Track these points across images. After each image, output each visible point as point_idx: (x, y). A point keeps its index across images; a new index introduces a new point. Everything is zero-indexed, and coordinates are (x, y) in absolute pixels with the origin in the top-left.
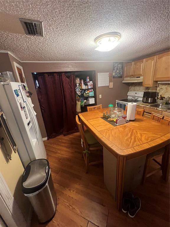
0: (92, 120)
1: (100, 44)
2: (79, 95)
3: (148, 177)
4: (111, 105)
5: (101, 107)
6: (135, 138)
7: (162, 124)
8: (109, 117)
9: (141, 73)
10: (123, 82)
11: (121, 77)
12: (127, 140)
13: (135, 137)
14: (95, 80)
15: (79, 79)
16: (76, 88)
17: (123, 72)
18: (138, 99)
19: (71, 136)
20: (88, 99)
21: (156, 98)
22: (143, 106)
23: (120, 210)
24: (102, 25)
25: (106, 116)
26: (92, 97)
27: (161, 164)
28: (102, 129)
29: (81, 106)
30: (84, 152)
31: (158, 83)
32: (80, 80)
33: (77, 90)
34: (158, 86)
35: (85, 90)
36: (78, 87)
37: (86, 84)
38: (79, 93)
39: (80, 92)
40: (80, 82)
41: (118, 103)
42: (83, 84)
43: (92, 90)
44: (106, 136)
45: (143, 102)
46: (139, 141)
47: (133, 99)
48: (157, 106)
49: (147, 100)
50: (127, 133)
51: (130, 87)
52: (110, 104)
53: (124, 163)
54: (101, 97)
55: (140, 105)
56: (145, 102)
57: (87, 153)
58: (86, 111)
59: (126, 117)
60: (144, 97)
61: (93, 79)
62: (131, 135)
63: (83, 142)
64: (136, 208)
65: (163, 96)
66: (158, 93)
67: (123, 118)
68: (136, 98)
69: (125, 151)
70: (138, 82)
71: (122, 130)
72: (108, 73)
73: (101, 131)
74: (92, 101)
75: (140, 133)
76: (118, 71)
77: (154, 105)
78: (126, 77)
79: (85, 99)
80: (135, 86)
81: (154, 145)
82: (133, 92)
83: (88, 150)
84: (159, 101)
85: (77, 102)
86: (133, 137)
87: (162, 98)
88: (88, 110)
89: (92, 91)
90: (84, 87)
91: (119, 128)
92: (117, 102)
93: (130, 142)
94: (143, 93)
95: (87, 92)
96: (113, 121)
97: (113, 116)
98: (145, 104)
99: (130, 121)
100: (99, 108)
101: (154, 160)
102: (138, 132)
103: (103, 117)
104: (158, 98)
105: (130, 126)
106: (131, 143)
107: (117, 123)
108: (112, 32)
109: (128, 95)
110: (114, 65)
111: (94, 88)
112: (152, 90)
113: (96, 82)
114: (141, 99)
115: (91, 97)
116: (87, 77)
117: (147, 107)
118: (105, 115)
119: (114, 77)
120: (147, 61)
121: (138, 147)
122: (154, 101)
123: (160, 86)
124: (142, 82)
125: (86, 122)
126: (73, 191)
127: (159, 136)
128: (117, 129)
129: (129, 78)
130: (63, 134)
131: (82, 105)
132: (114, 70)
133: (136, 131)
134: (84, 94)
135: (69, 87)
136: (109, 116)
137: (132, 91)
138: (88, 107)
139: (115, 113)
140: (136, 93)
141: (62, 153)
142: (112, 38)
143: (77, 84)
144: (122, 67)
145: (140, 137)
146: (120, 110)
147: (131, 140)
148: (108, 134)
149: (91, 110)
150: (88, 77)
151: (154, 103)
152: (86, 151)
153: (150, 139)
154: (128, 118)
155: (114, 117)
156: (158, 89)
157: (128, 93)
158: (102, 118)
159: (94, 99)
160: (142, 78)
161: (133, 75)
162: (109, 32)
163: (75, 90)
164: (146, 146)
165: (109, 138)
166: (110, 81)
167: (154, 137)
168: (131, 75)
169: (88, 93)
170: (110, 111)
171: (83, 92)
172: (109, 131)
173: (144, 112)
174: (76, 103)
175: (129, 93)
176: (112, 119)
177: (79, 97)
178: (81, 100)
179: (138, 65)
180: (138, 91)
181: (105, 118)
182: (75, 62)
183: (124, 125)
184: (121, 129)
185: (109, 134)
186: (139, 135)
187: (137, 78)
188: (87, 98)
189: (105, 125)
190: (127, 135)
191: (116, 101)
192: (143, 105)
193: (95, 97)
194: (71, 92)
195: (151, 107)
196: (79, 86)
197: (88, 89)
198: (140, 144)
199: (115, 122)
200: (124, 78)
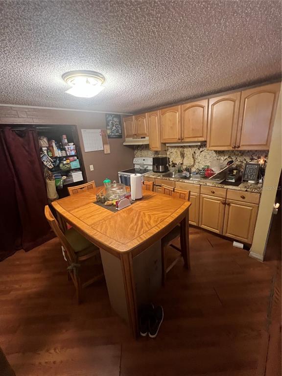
0: (76, 210)
1: (74, 84)
2: (50, 167)
3: (168, 272)
4: (107, 181)
5: (94, 185)
6: (142, 224)
7: (174, 197)
8: (105, 200)
9: (146, 132)
10: (124, 144)
11: (120, 137)
12: (132, 229)
13: (142, 221)
14: (78, 141)
15: (45, 140)
16: (41, 156)
17: (122, 129)
18: (148, 168)
19: (41, 248)
20: (70, 174)
21: (168, 165)
22: (154, 177)
23: (138, 336)
24: (69, 58)
25: (101, 199)
26: (76, 170)
27: (180, 248)
28: (95, 221)
29: (57, 187)
30: (69, 268)
31: (167, 145)
32: (49, 140)
33: (44, 159)
34: (168, 150)
35: (61, 159)
36: (46, 153)
37: (61, 148)
38: (49, 164)
39: (52, 162)
40: (49, 144)
41: (121, 177)
42: (55, 148)
43: (76, 157)
44: (101, 230)
45: (154, 172)
46: (147, 226)
47: (141, 168)
48: (170, 175)
49: (158, 168)
50: (133, 218)
51: (136, 151)
52: (105, 179)
53: (131, 263)
54: (93, 169)
55: (151, 176)
56: (156, 172)
57: (75, 269)
58: (67, 194)
59: (130, 196)
60: (154, 164)
61: (74, 138)
62: (138, 219)
63: (65, 252)
64: (157, 321)
65: (174, 162)
66: (169, 158)
67: (125, 197)
68: (145, 166)
69: (129, 244)
70: (144, 144)
71: (126, 215)
72: (100, 130)
73: (92, 224)
74: (77, 177)
75: (148, 215)
76: (114, 128)
77: (166, 175)
78: (128, 136)
79: (64, 174)
80: (142, 149)
81: (164, 226)
82: (141, 158)
83: (77, 263)
84: (172, 169)
85: (48, 181)
86: (140, 223)
87: (174, 165)
88: (71, 193)
89: (75, 160)
90: (58, 153)
91: (122, 214)
92: (119, 175)
93: (136, 230)
94: (152, 159)
95: (65, 162)
96: (113, 204)
97: (112, 197)
98: (156, 174)
99: (137, 200)
100: (90, 188)
101: (171, 245)
102: (147, 214)
103: (97, 202)
104: (169, 165)
105: (137, 207)
106: (137, 232)
107: (118, 207)
108: (90, 71)
109: (134, 163)
110: (107, 118)
111: (79, 154)
112: (162, 155)
113: (79, 144)
114: (151, 168)
115: (73, 169)
116: (62, 135)
117: (159, 177)
118: (99, 198)
119: (109, 137)
120: (150, 117)
121: (146, 235)
122: (166, 170)
123: (170, 150)
124: (149, 144)
125: (66, 215)
126: (55, 349)
127: (170, 214)
128: (118, 215)
129: (131, 139)
130: (23, 248)
131: (59, 186)
132: (108, 125)
133: (144, 213)
134: (61, 165)
135: (27, 154)
136: (107, 199)
137: (138, 157)
138: (70, 189)
139: (114, 192)
140: (144, 160)
141: (24, 285)
142: (92, 80)
143: (44, 149)
144: (120, 122)
145: (148, 220)
146: (120, 187)
147: (137, 227)
148: (104, 227)
149: (76, 192)
150: (64, 136)
151: (166, 173)
152: (73, 265)
153: (160, 219)
154: (133, 197)
155: (113, 199)
156: (168, 153)
157: (134, 160)
158: (94, 203)
159: (81, 172)
160: (147, 138)
161: (136, 135)
162: (83, 69)
163: (40, 159)
164: (155, 230)
165: (106, 232)
166: (105, 143)
167: (164, 216)
168: (134, 135)
169: (68, 164)
170: (106, 190)
171: (58, 161)
172: (107, 221)
173: (154, 185)
174: (45, 184)
175: (136, 161)
176: (110, 202)
177: (51, 171)
178: (54, 176)
179: (140, 121)
180: (146, 157)
181: (101, 202)
182: (34, 108)
183: (129, 207)
184: (124, 215)
185: (106, 226)
186: (147, 218)
187: (142, 138)
188: (68, 173)
189: (100, 213)
190: (132, 221)
191: (119, 173)
192: (153, 175)
193: (82, 169)
194: (32, 162)
195: (164, 178)
196: (48, 152)
197: (67, 157)
198: (147, 230)
199: (115, 206)
200: (125, 138)
